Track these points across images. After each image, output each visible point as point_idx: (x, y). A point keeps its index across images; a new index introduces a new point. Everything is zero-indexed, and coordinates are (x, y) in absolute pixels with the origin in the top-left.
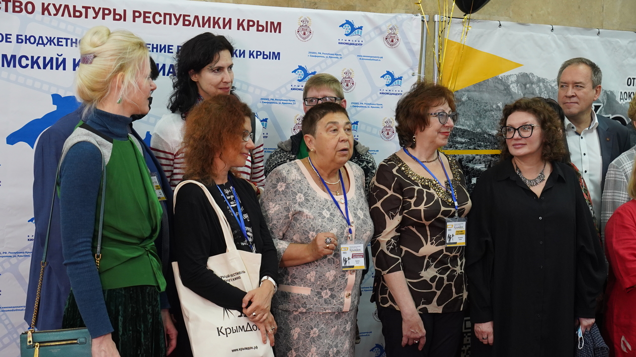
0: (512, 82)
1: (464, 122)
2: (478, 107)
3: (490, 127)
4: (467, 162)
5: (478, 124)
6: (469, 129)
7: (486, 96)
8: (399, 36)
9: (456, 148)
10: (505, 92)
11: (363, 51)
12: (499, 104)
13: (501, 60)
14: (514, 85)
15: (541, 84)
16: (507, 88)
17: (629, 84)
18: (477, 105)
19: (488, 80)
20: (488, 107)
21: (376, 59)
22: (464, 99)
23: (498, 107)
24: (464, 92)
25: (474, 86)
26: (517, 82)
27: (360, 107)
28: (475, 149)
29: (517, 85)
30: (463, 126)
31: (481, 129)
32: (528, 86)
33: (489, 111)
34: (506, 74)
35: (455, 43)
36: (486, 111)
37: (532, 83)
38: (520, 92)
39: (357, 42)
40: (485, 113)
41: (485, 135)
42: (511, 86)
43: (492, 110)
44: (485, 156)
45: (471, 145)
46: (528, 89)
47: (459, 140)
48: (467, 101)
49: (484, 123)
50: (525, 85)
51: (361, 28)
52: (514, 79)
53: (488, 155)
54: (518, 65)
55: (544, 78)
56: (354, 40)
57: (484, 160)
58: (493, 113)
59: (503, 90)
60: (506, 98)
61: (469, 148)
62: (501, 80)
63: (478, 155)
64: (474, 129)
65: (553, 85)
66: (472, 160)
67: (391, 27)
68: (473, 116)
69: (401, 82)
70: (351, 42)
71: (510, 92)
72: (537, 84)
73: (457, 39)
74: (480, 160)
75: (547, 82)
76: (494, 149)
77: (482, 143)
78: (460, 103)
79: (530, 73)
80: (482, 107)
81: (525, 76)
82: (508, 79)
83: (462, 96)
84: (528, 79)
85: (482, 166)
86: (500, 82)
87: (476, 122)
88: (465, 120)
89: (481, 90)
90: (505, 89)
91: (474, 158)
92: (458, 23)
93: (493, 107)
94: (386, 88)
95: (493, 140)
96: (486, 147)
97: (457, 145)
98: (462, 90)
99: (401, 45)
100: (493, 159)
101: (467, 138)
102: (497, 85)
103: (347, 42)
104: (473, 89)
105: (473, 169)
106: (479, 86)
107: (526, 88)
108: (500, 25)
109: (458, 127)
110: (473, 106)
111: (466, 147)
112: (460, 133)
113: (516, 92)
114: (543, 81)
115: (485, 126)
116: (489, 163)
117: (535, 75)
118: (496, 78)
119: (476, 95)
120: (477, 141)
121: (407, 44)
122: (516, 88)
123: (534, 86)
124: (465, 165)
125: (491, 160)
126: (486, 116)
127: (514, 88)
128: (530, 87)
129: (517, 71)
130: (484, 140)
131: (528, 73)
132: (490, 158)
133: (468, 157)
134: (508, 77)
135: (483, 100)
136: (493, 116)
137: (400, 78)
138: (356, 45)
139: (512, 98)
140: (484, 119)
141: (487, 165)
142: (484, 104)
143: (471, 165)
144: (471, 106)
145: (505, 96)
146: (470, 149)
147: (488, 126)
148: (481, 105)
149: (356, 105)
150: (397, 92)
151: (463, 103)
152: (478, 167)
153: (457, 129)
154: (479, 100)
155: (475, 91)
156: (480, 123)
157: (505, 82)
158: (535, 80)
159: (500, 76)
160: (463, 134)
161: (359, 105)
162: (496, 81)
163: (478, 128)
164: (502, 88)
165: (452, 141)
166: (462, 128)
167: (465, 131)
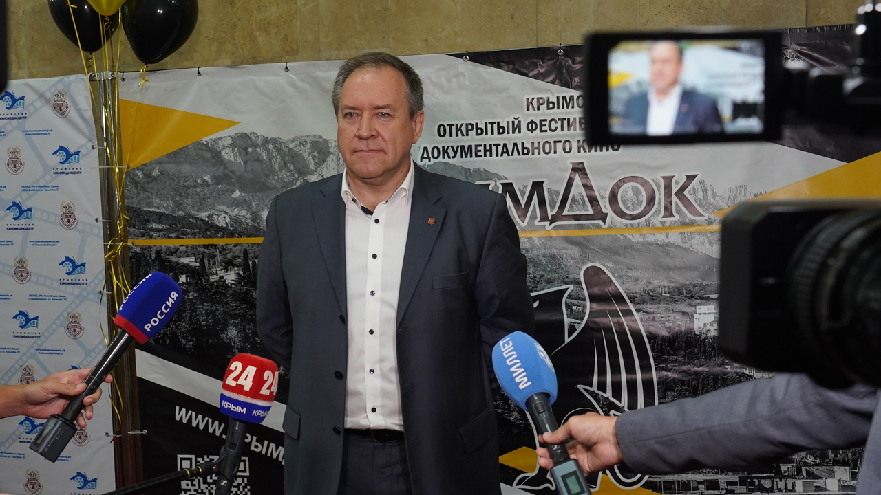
0: (224, 147)
1: (160, 204)
2: (175, 183)
3: (196, 208)
4: (168, 255)
5: (179, 205)
6: (167, 213)
7: (186, 168)
8: (68, 102)
9: (151, 237)
10: (214, 161)
11: (30, 125)
12: (206, 178)
13: (204, 119)
14: (229, 151)
15: (271, 147)
16: (217, 157)
17: (442, 133)
18: (174, 180)
19: (187, 147)
20: (190, 182)
21: (45, 132)
22: (155, 173)
23: (204, 181)
24: (153, 165)
25: (168, 156)
26: (233, 146)
27: (32, 190)
28: (178, 238)
29: (233, 151)
30: (158, 208)
31: (184, 211)
32: (250, 150)
33: (191, 187)
34: (214, 136)
35: (135, 103)
36: (188, 188)
37: (256, 146)
38: (239, 159)
39: (20, 116)
40: (186, 190)
41: (191, 220)
42: (223, 153)
43: (195, 186)
44: (193, 247)
45: (172, 233)
46: (251, 154)
47: (154, 227)
48: (159, 176)
49: (187, 203)
50: (246, 149)
51: (22, 98)
52: (228, 142)
53: (199, 246)
54: (232, 123)
55: (274, 137)
56: (17, 114)
57: (192, 252)
58: (198, 190)
59: (211, 159)
60: (215, 169)
61: (169, 237)
62: (207, 146)
63: (183, 246)
64: (173, 211)
65: (291, 146)
66: (175, 252)
67: (56, 93)
68: (171, 195)
69: (78, 158)
70: (13, 116)
71: (222, 161)
72: (263, 146)
73: (137, 98)
74: (186, 252)
75: (280, 143)
76: (207, 237)
77: (188, 230)
78: (150, 180)
79: (252, 133)
80: (182, 182)
81: (244, 137)
82: (217, 144)
83: (152, 170)
84: (249, 141)
85: (191, 260)
86: (204, 148)
87: (175, 202)
88: (160, 201)
89: (178, 160)
90: (214, 158)
91: (178, 249)
92: (135, 78)
93: (196, 181)
94: (60, 166)
95: (202, 226)
96: (194, 235)
97: (152, 233)
98: (151, 163)
99: (72, 113)
100: (207, 251)
101: (165, 224)
102: (201, 152)
103: (10, 116)
104: (167, 160)
105: (177, 263)
106: (176, 156)
107: (247, 153)
108: (199, 73)
109: (151, 210)
110: (168, 182)
111: (165, 235)
112: (155, 218)
113: (232, 159)
114: (274, 141)
115: (189, 208)
116: (201, 256)
117: (259, 134)
118: (199, 143)
119: (171, 168)
120: (181, 228)
121: (78, 110)
122: (232, 154)
123: (259, 150)
124: (166, 259)
125: (203, 253)
126: (188, 194)
127: (228, 155)
128: (253, 151)
129: (231, 132)
130: (191, 226)
131: (248, 132)
132: (201, 249)
133: (168, 248)
134: (216, 141)
135: (182, 173)
136: (198, 194)
137: (77, 153)
138: (20, 118)
139: (226, 168)
140: (186, 198)
141: (199, 259)
142: (183, 179)
143: (174, 259)
144: (166, 182)
145: (215, 166)
146: (171, 238)
147: (193, 207)
148: (180, 181)
149: (27, 189)
150: (75, 170)
151: (155, 179)
152: (185, 261)
153: (150, 212)
154: (176, 174)
155: (169, 162)
156: (181, 204)
157: (213, 148)
158: (260, 141)
159: (205, 140)
160: (159, 219)
161: (30, 189)
162: (199, 146)
163: (179, 210)
164: (209, 155)
165: (144, 229)
166: (158, 211)
167: (162, 215)
